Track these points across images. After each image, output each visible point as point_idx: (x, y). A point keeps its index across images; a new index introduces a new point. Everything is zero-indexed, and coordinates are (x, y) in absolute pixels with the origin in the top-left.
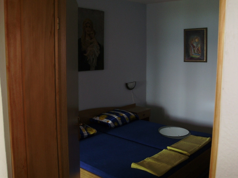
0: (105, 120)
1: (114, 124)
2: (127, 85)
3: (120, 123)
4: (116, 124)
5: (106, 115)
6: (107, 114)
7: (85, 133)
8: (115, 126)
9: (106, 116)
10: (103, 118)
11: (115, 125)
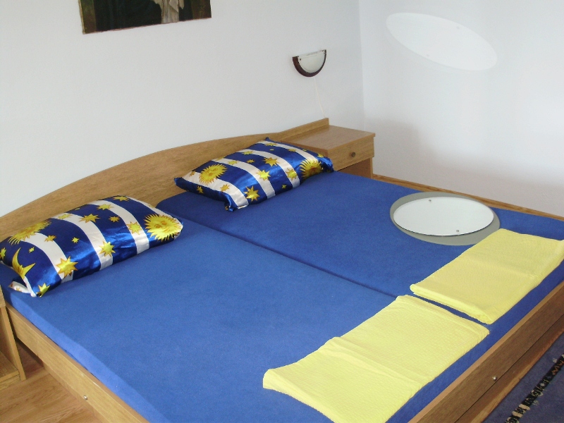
0: (217, 185)
1: (246, 196)
2: (295, 60)
3: (268, 189)
4: (253, 196)
5: (223, 164)
6: (227, 161)
7: (140, 238)
8: (249, 200)
9: (219, 170)
10: (211, 177)
11: (250, 197)
